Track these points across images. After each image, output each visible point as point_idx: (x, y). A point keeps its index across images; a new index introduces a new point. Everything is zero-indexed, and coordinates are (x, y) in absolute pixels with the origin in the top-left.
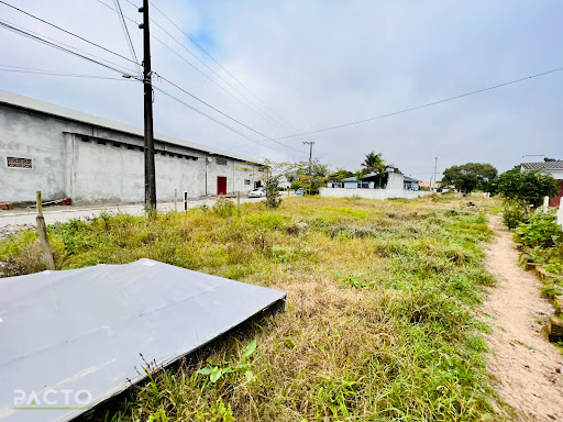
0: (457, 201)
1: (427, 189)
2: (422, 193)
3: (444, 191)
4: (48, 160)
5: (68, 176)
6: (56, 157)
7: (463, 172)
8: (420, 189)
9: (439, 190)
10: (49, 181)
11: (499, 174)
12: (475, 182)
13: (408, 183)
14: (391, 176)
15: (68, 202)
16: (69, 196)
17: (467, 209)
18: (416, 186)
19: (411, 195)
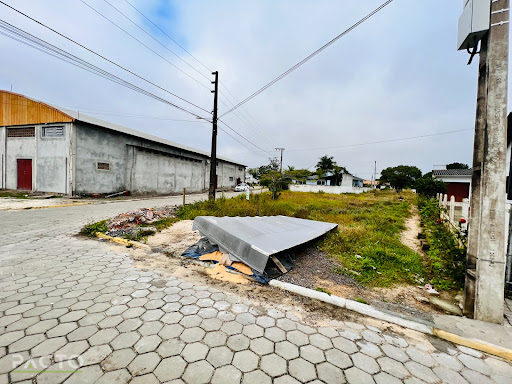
0: (391, 195)
1: (369, 186)
2: (366, 189)
3: (382, 187)
4: (117, 164)
5: (128, 176)
6: (122, 162)
7: (396, 172)
8: (364, 186)
9: (378, 187)
10: (117, 179)
11: (423, 174)
12: (405, 181)
13: (356, 182)
14: (344, 177)
15: (128, 194)
16: (129, 189)
17: (398, 201)
18: (361, 184)
19: (358, 191)
